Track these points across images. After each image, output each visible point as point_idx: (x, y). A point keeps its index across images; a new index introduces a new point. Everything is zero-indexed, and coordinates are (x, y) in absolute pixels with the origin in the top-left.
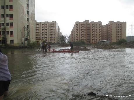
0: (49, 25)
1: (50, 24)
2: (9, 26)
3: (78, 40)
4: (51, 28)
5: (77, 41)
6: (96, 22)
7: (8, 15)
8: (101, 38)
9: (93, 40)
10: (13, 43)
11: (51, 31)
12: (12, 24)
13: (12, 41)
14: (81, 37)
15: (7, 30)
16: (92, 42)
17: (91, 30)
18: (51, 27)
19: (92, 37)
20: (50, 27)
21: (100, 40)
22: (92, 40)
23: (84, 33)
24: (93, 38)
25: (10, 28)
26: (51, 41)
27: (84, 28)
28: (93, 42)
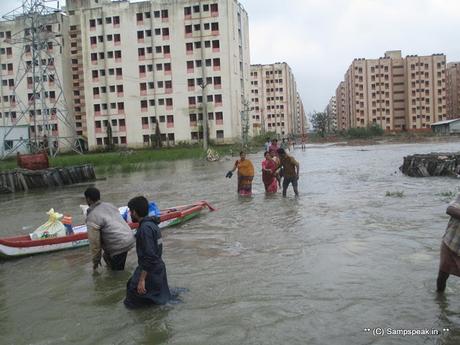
0: (264, 75)
1: (267, 73)
2: (213, 103)
3: (363, 121)
4: (271, 86)
5: (359, 124)
6: (426, 58)
7: (210, 78)
8: (444, 111)
9: (418, 120)
10: (222, 136)
11: (272, 95)
12: (219, 98)
13: (220, 133)
14: (374, 112)
15: (209, 111)
16: (415, 126)
17: (410, 85)
18: (272, 81)
19: (414, 109)
20: (267, 82)
21: (440, 117)
22: (414, 118)
23: (383, 97)
24: (418, 112)
25: (216, 106)
26: (273, 129)
27: (383, 80)
28: (418, 127)
